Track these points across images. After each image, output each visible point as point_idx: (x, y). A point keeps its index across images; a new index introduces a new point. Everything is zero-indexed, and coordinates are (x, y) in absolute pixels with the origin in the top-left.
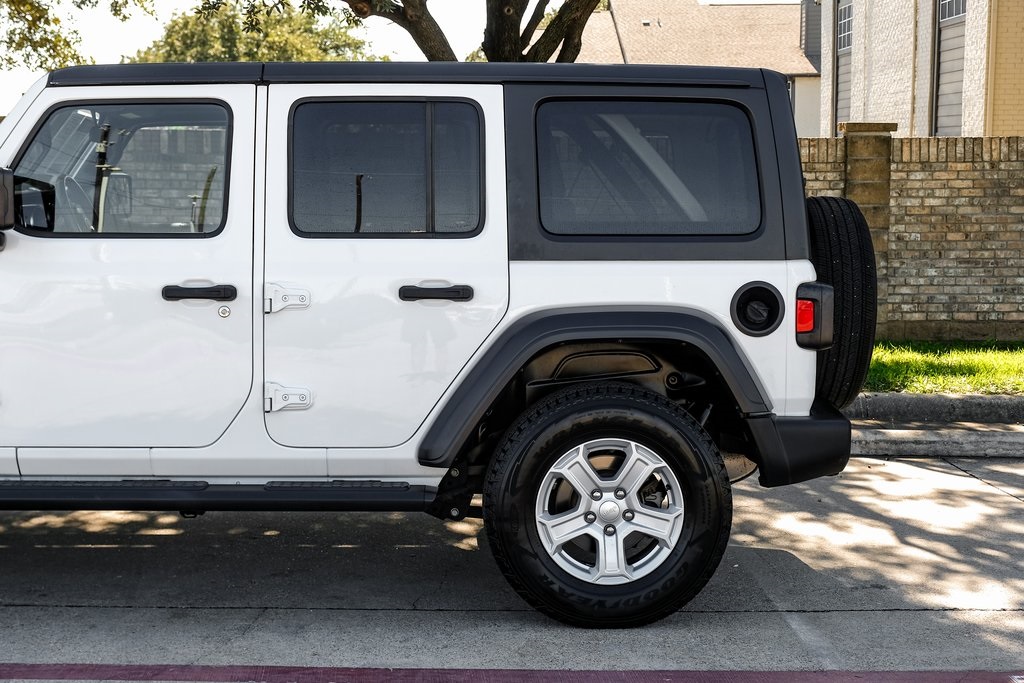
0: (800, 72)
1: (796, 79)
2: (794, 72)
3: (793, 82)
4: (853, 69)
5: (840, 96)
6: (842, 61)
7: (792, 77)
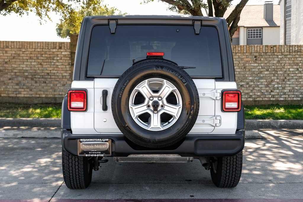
0: (265, 26)
1: (263, 28)
2: (263, 26)
3: (262, 29)
4: (291, 24)
5: (287, 32)
6: (287, 22)
7: (262, 27)
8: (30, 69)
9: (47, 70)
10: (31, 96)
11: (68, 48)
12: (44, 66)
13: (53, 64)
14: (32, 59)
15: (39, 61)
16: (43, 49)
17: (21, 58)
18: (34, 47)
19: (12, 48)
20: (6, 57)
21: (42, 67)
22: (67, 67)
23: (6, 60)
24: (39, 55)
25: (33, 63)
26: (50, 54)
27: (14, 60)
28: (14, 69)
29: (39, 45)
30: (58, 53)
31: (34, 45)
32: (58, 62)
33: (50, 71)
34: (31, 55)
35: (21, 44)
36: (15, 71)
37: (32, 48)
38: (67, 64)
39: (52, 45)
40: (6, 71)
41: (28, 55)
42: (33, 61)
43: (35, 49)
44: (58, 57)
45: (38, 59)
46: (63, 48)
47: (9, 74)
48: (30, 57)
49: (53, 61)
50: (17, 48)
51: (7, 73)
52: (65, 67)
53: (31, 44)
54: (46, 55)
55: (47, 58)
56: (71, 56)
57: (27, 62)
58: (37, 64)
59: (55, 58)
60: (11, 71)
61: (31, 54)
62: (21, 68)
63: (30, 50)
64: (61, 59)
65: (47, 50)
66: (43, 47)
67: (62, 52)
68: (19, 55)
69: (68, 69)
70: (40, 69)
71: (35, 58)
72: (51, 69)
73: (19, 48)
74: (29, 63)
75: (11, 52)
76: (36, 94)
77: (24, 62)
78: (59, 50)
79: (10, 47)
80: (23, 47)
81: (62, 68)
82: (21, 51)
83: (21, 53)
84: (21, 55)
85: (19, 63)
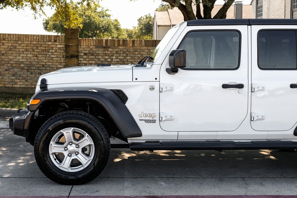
8: (25, 60)
9: (42, 62)
10: (27, 87)
11: (63, 41)
12: (39, 58)
13: (48, 56)
14: (28, 51)
15: (35, 53)
16: (38, 42)
17: (17, 50)
18: (30, 40)
19: (8, 40)
20: (3, 49)
21: (38, 59)
22: (62, 59)
23: (3, 52)
24: (35, 48)
25: (29, 55)
26: (45, 47)
27: (11, 52)
28: (10, 61)
29: (35, 38)
30: (53, 46)
31: (30, 38)
32: (53, 54)
33: (46, 62)
34: (27, 48)
35: (17, 36)
36: (11, 62)
37: (28, 41)
38: (61, 56)
39: (48, 38)
40: (3, 62)
41: (24, 47)
42: (29, 53)
43: (31, 41)
44: (53, 50)
45: (34, 51)
46: (58, 41)
47: (5, 65)
48: (27, 49)
49: (48, 53)
50: (13, 40)
51: (3, 65)
52: (59, 59)
53: (27, 36)
54: (42, 48)
55: (43, 51)
56: (66, 49)
57: (23, 54)
58: (33, 56)
59: (50, 51)
60: (7, 62)
61: (27, 46)
62: (17, 60)
63: (27, 42)
64: (56, 52)
65: (43, 43)
66: (39, 40)
67: (57, 45)
68: (15, 47)
69: (63, 61)
70: (36, 61)
71: (31, 50)
72: (46, 61)
73: (16, 41)
74: (25, 55)
75: (7, 45)
76: (32, 85)
77: (20, 54)
78: (54, 43)
79: (7, 40)
80: (20, 40)
81: (56, 60)
82: (17, 43)
83: (17, 45)
84: (17, 47)
85: (15, 55)
